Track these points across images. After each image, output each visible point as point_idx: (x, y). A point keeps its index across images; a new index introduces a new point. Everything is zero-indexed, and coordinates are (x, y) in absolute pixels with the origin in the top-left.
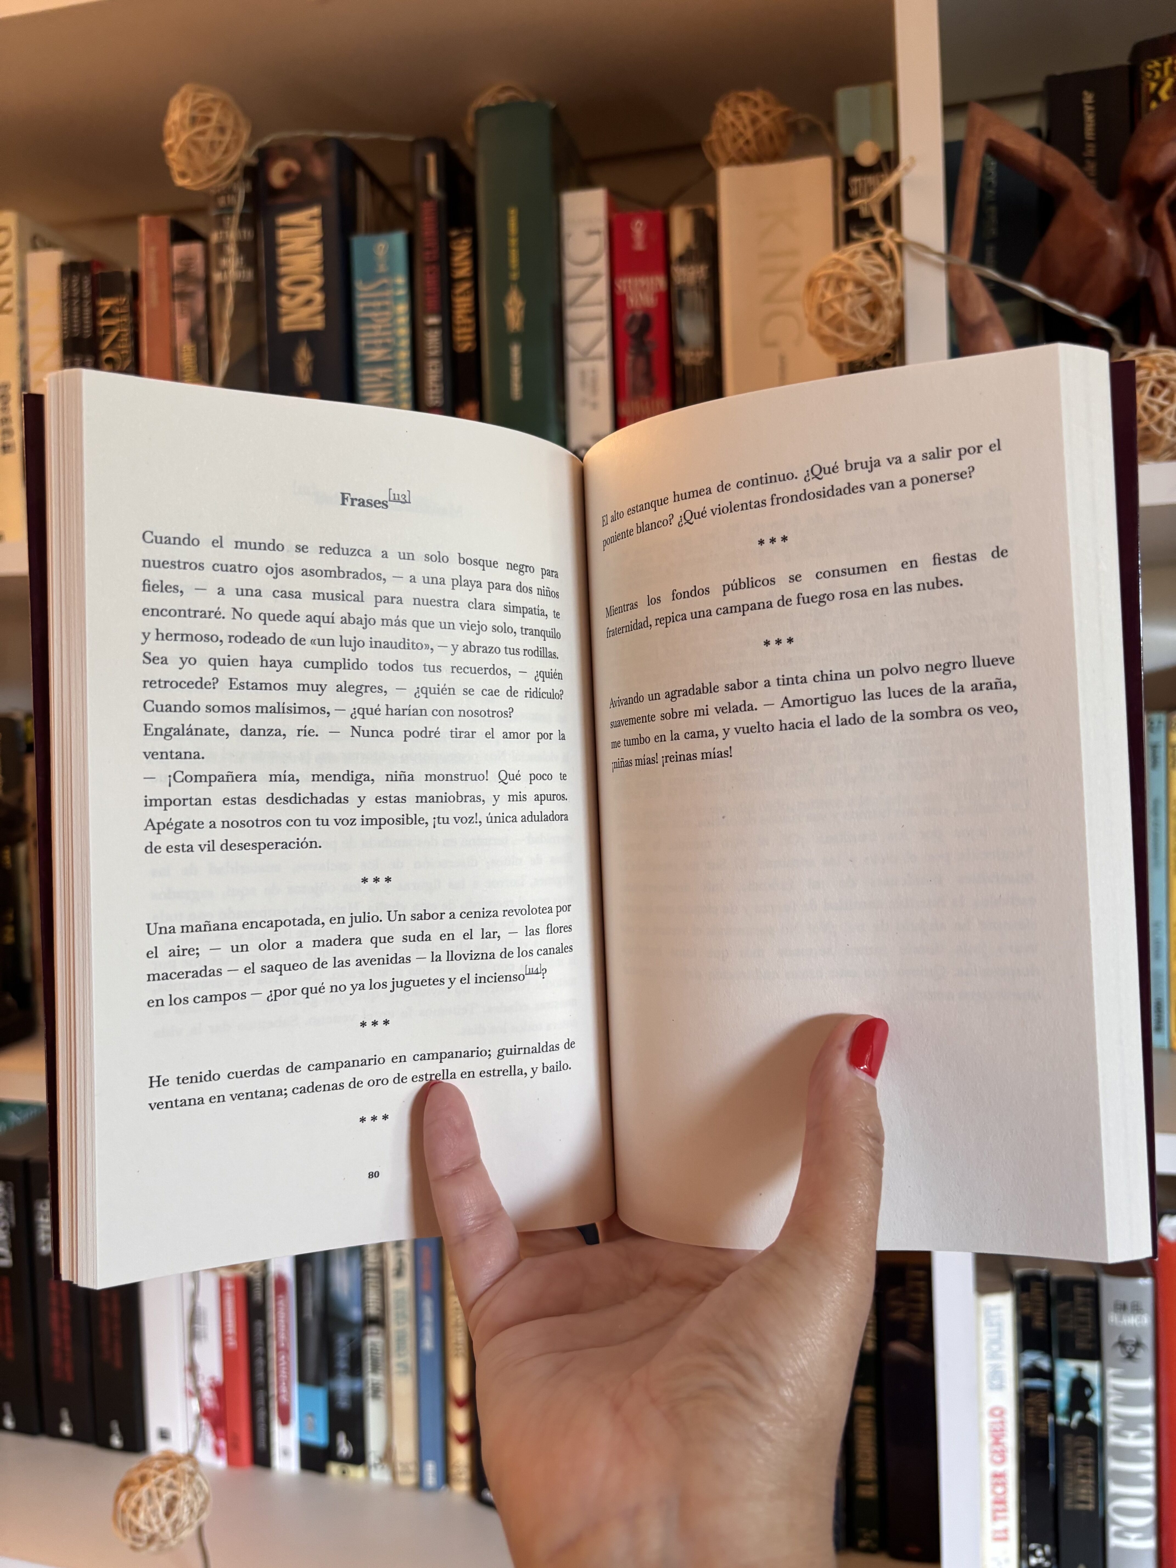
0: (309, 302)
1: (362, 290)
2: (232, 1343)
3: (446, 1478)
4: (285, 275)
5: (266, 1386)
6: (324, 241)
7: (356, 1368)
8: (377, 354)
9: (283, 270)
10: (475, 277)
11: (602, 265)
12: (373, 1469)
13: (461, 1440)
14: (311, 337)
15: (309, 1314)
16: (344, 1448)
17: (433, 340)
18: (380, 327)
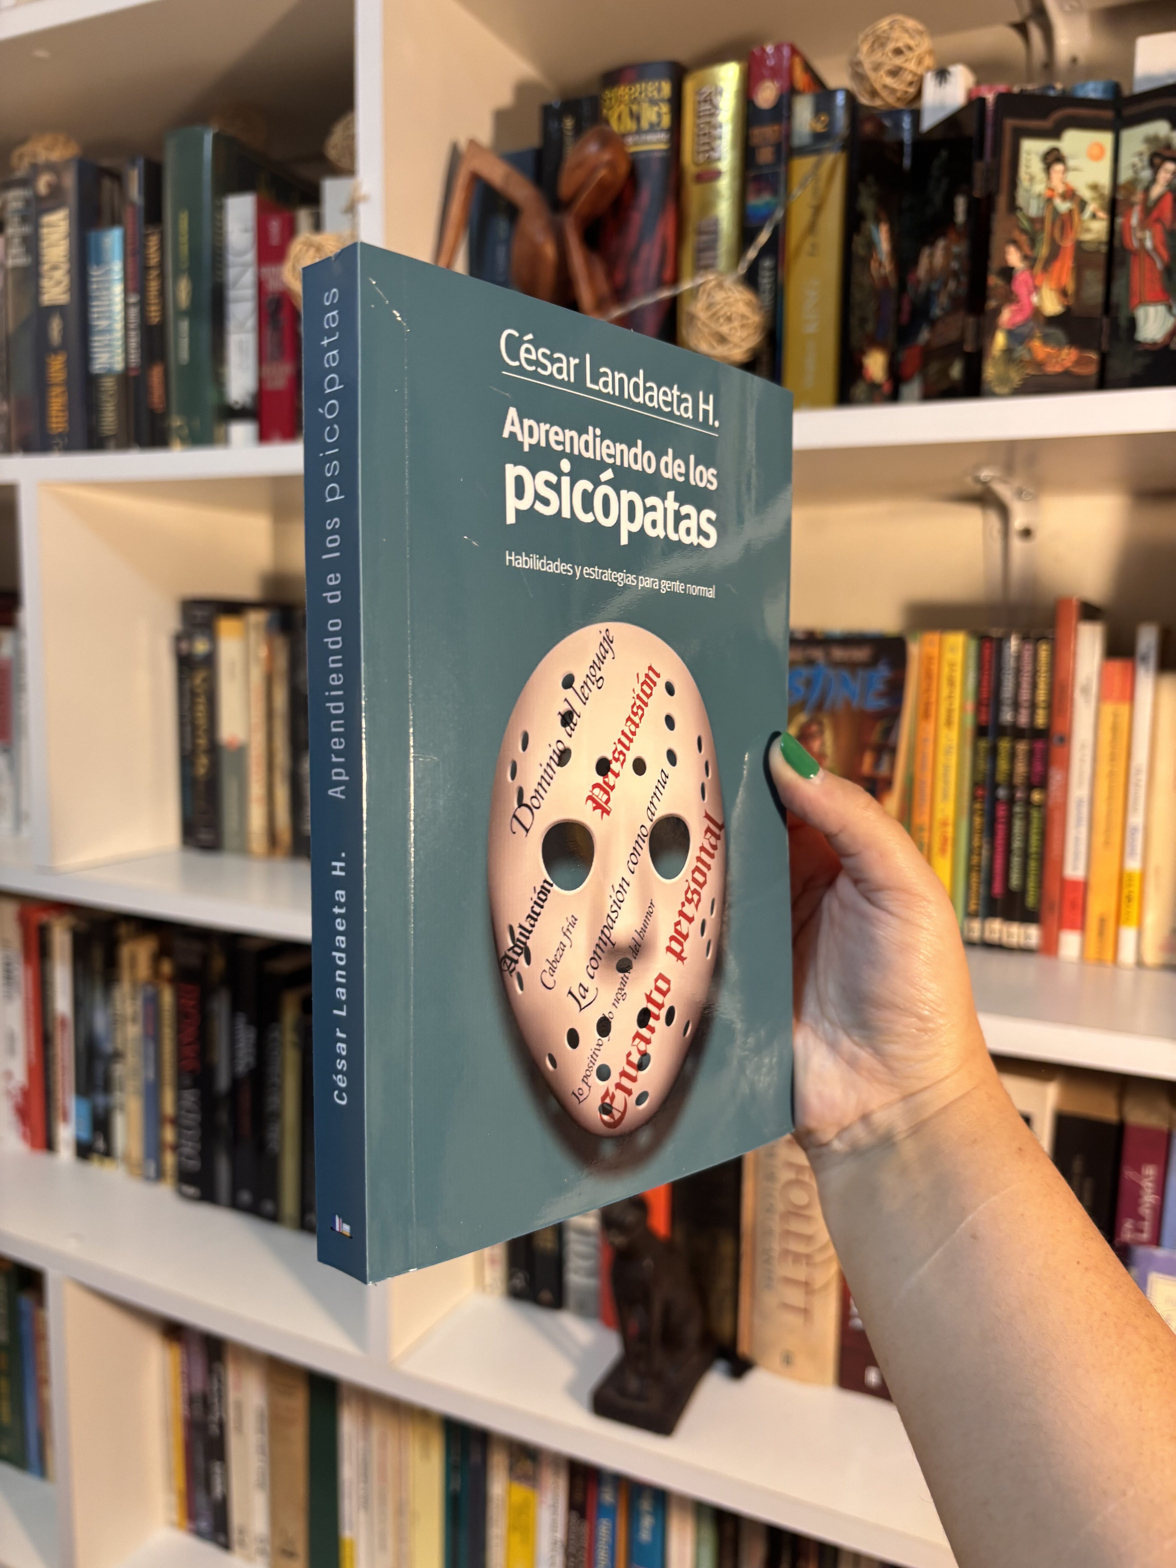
0: (59, 283)
1: (94, 274)
2: (33, 1059)
3: (160, 1171)
4: (46, 262)
6: (70, 235)
7: (107, 1087)
8: (102, 325)
9: (45, 258)
10: (162, 265)
11: (250, 256)
12: (118, 1163)
13: (170, 1148)
14: (61, 309)
15: (81, 1044)
16: (100, 1144)
17: (133, 315)
18: (103, 303)
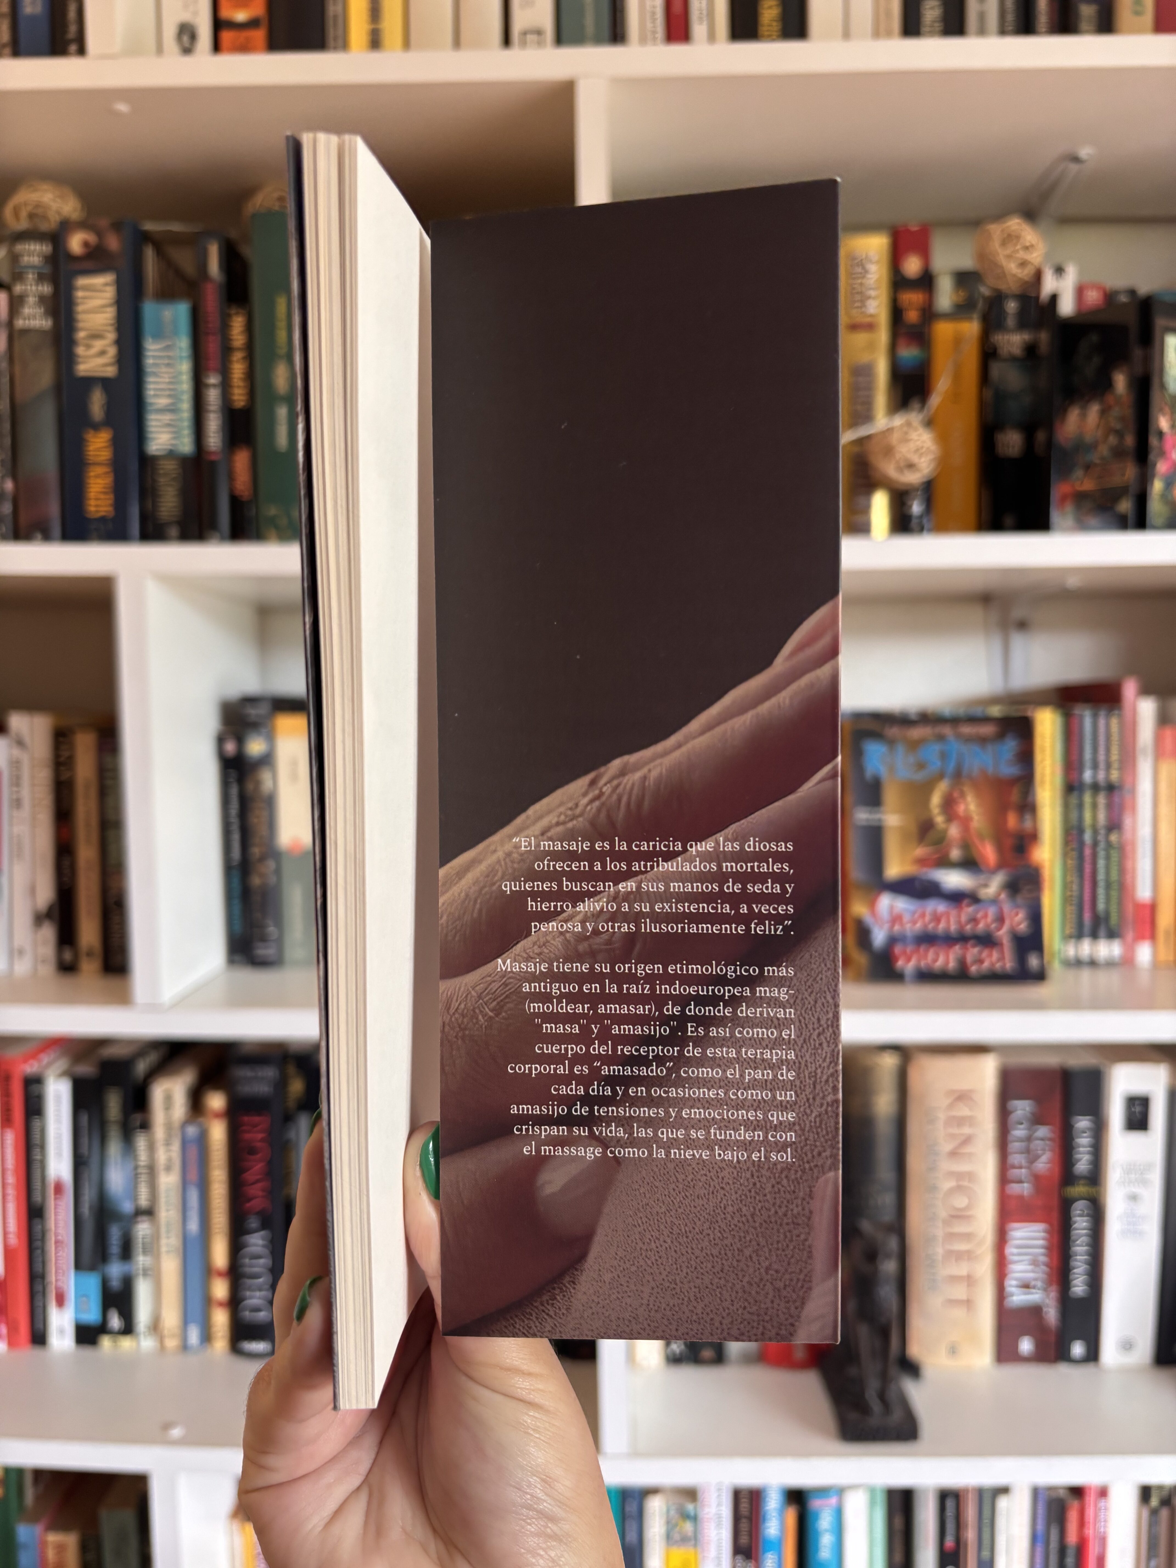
0: (103, 353)
1: (152, 349)
2: (13, 1240)
3: (207, 1337)
4: (83, 329)
5: (43, 1277)
6: (117, 304)
7: (126, 1252)
8: (163, 402)
9: (81, 325)
10: (250, 347)
12: (142, 1337)
13: (221, 1304)
14: (105, 382)
15: (86, 1210)
16: (115, 1322)
17: (213, 396)
18: (167, 380)
